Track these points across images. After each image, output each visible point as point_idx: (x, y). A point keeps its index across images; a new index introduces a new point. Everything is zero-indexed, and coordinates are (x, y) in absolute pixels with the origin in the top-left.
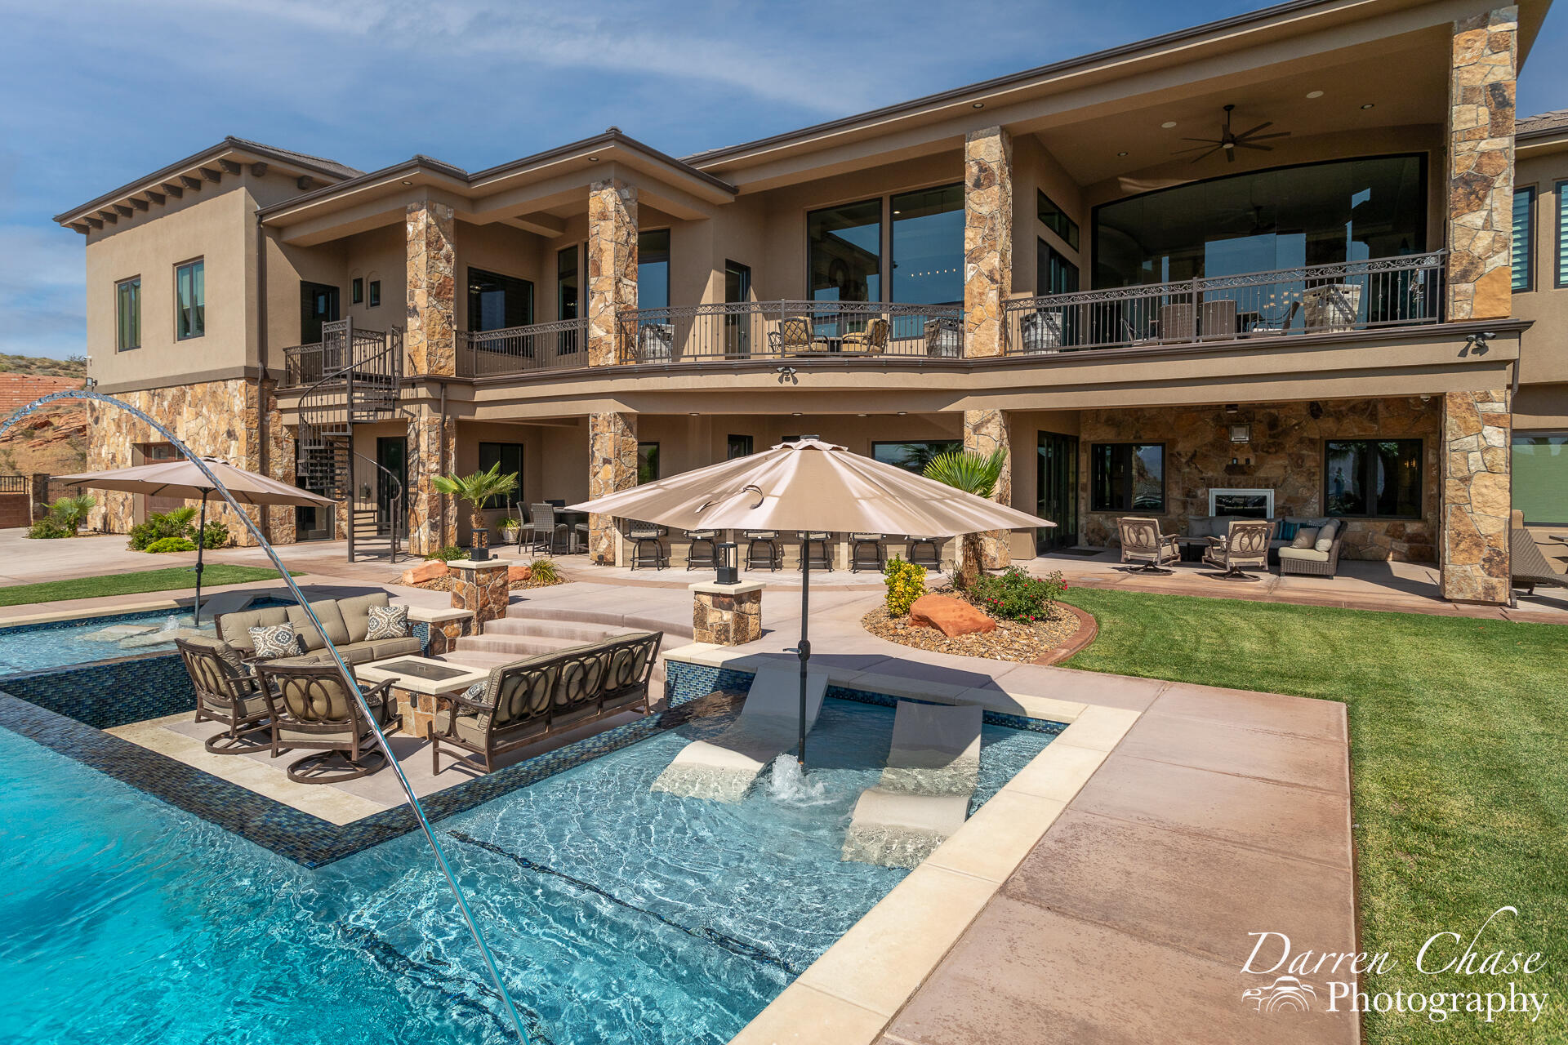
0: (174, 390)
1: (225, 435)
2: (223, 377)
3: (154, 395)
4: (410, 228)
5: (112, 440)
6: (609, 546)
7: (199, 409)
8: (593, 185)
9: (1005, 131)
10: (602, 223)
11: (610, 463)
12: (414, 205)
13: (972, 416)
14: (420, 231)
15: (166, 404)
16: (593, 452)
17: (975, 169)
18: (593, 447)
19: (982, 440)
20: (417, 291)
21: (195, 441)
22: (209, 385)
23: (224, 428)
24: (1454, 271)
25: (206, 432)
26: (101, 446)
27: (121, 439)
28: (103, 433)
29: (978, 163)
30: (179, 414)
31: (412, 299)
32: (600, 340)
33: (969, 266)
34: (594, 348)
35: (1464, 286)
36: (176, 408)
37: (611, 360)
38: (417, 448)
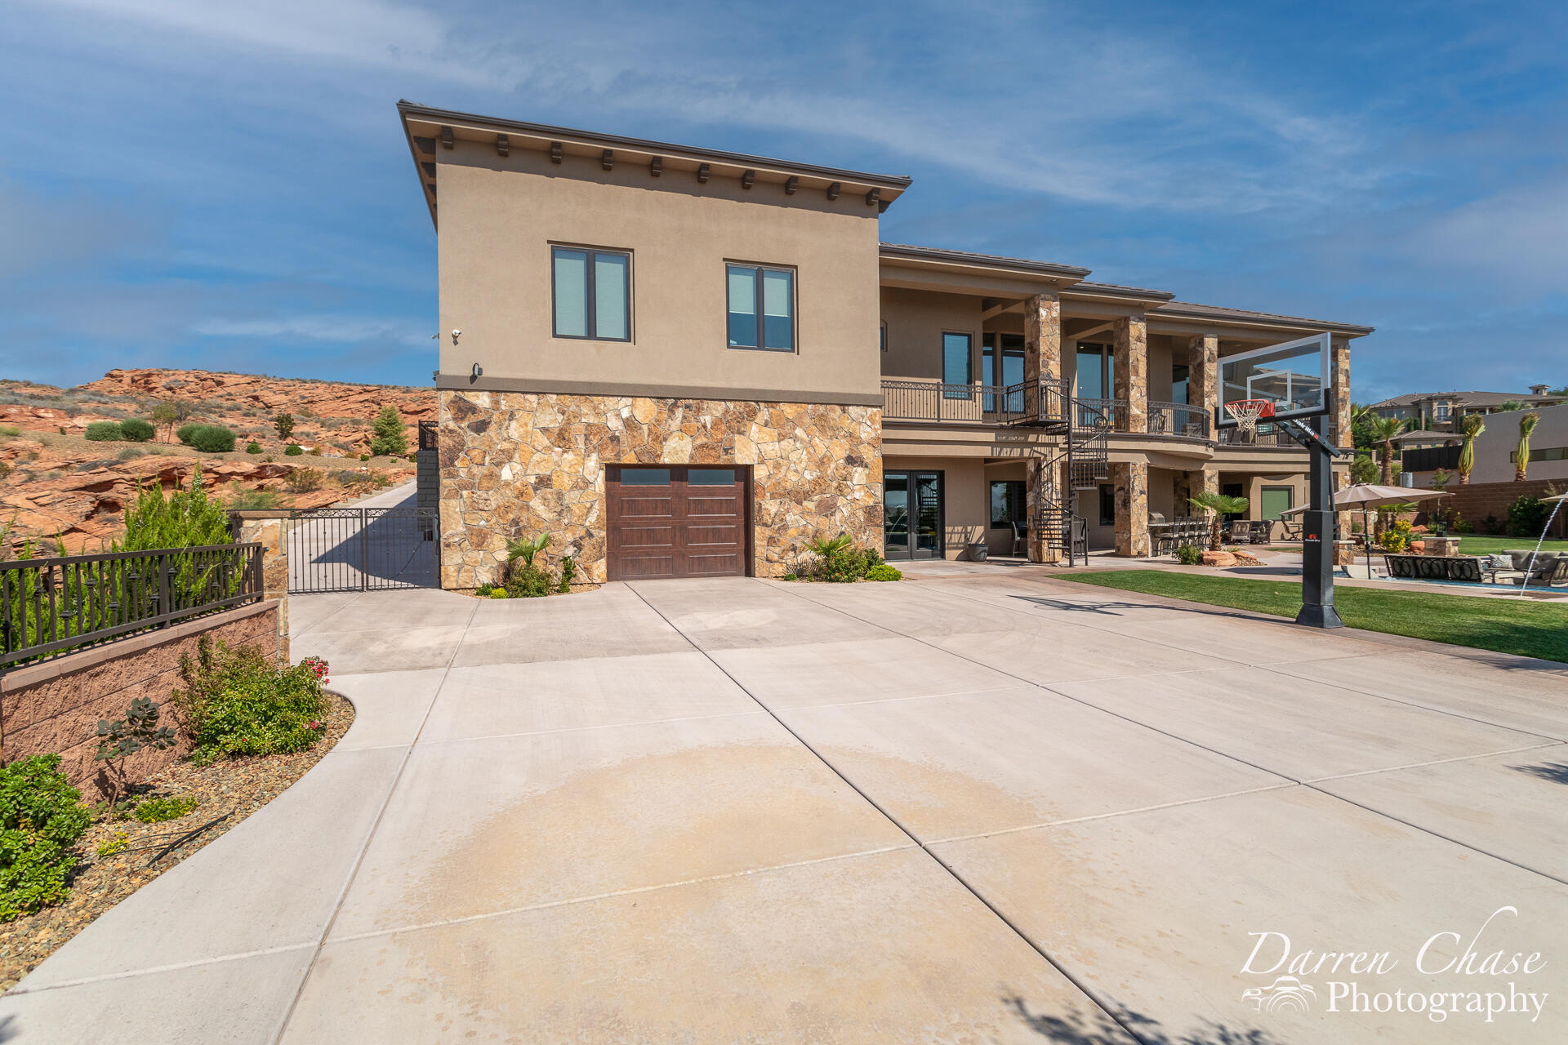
0: (731, 405)
1: (842, 461)
2: (844, 402)
3: (675, 405)
4: (1043, 312)
5: (537, 457)
6: (1145, 545)
7: (787, 429)
8: (1132, 318)
9: (1218, 337)
10: (1138, 343)
11: (1145, 494)
12: (1048, 296)
13: (1208, 473)
14: (1054, 318)
15: (707, 419)
16: (1133, 487)
17: (1208, 352)
18: (1133, 483)
19: (1212, 485)
20: (1052, 362)
21: (777, 466)
22: (810, 406)
23: (840, 452)
24: (1340, 430)
25: (804, 457)
26: (499, 464)
27: (569, 456)
28: (506, 445)
29: (1209, 349)
30: (740, 433)
31: (1046, 365)
32: (1138, 416)
33: (1206, 399)
34: (1134, 421)
35: (1341, 436)
36: (736, 425)
37: (1145, 430)
38: (1051, 480)
